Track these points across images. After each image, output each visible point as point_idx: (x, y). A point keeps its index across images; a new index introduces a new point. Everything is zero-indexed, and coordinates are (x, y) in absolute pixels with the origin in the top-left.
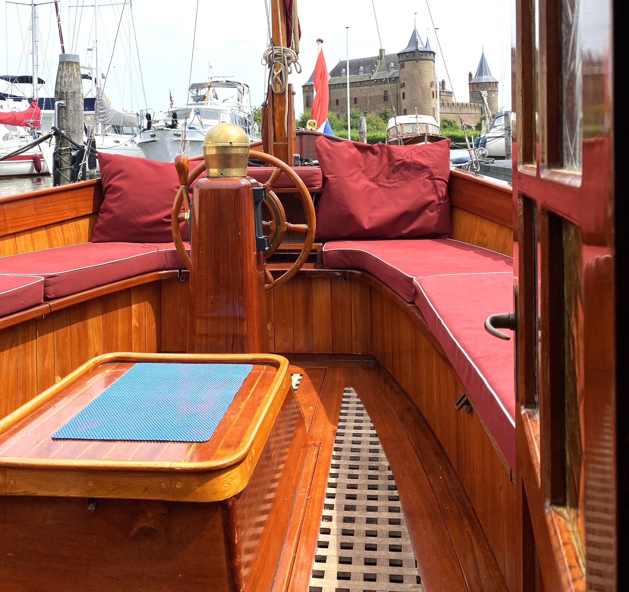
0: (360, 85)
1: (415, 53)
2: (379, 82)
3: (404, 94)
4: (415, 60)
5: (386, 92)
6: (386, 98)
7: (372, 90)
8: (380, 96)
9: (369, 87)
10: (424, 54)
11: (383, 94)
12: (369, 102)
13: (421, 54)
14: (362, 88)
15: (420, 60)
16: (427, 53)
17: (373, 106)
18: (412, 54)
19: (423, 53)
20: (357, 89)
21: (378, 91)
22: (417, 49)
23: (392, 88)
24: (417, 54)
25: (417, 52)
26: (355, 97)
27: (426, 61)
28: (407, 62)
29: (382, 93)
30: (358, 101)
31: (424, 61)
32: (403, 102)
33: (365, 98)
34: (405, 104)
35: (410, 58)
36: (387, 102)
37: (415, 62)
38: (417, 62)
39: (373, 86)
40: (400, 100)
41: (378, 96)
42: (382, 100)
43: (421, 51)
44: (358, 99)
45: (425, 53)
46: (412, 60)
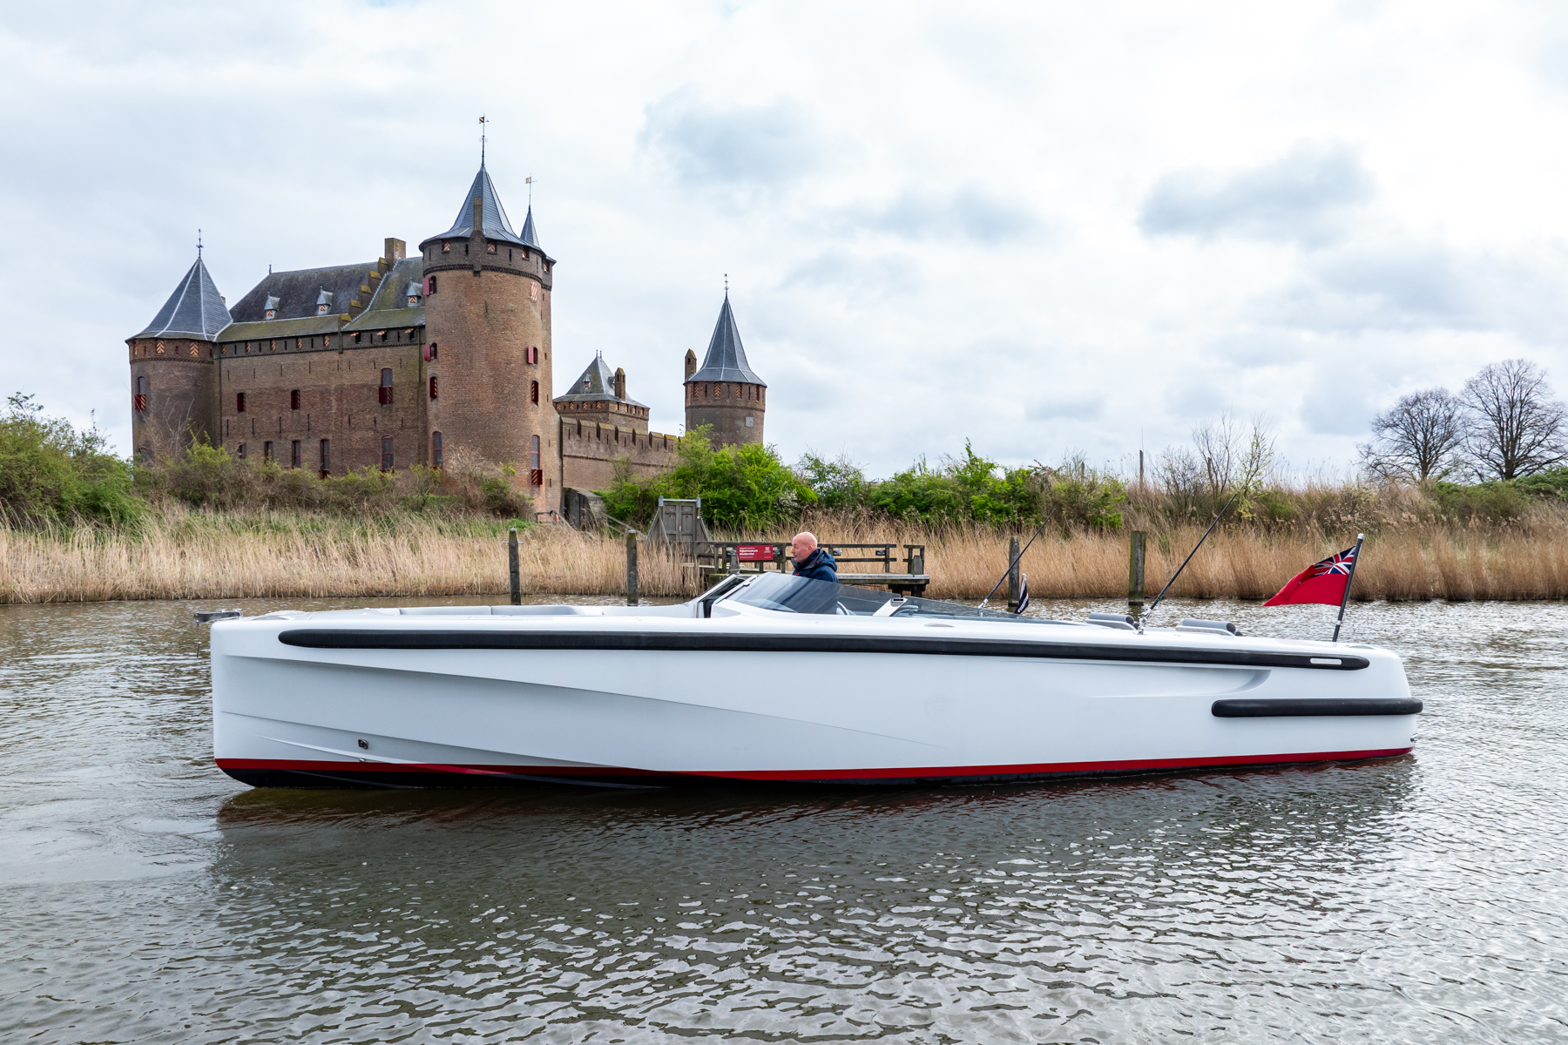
0: (308, 348)
1: (470, 244)
2: (365, 341)
3: (433, 380)
4: (471, 267)
5: (386, 372)
6: (384, 395)
7: (344, 366)
8: (370, 388)
9: (335, 356)
10: (503, 252)
11: (379, 383)
12: (334, 403)
13: (491, 248)
14: (315, 357)
15: (485, 268)
16: (514, 251)
17: (346, 419)
18: (461, 247)
19: (500, 248)
20: (302, 362)
21: (362, 369)
22: (479, 233)
23: (404, 362)
24: (475, 247)
25: (478, 239)
26: (294, 387)
27: (508, 277)
28: (444, 273)
29: (373, 378)
30: (303, 401)
31: (501, 275)
32: (433, 407)
33: (322, 393)
34: (437, 417)
35: (454, 259)
36: (391, 411)
37: (469, 273)
38: (477, 273)
39: (349, 352)
40: (425, 403)
41: (363, 386)
42: (375, 402)
43: (490, 241)
44: (302, 394)
45: (507, 249)
46: (462, 267)
